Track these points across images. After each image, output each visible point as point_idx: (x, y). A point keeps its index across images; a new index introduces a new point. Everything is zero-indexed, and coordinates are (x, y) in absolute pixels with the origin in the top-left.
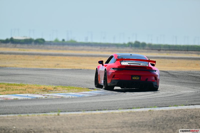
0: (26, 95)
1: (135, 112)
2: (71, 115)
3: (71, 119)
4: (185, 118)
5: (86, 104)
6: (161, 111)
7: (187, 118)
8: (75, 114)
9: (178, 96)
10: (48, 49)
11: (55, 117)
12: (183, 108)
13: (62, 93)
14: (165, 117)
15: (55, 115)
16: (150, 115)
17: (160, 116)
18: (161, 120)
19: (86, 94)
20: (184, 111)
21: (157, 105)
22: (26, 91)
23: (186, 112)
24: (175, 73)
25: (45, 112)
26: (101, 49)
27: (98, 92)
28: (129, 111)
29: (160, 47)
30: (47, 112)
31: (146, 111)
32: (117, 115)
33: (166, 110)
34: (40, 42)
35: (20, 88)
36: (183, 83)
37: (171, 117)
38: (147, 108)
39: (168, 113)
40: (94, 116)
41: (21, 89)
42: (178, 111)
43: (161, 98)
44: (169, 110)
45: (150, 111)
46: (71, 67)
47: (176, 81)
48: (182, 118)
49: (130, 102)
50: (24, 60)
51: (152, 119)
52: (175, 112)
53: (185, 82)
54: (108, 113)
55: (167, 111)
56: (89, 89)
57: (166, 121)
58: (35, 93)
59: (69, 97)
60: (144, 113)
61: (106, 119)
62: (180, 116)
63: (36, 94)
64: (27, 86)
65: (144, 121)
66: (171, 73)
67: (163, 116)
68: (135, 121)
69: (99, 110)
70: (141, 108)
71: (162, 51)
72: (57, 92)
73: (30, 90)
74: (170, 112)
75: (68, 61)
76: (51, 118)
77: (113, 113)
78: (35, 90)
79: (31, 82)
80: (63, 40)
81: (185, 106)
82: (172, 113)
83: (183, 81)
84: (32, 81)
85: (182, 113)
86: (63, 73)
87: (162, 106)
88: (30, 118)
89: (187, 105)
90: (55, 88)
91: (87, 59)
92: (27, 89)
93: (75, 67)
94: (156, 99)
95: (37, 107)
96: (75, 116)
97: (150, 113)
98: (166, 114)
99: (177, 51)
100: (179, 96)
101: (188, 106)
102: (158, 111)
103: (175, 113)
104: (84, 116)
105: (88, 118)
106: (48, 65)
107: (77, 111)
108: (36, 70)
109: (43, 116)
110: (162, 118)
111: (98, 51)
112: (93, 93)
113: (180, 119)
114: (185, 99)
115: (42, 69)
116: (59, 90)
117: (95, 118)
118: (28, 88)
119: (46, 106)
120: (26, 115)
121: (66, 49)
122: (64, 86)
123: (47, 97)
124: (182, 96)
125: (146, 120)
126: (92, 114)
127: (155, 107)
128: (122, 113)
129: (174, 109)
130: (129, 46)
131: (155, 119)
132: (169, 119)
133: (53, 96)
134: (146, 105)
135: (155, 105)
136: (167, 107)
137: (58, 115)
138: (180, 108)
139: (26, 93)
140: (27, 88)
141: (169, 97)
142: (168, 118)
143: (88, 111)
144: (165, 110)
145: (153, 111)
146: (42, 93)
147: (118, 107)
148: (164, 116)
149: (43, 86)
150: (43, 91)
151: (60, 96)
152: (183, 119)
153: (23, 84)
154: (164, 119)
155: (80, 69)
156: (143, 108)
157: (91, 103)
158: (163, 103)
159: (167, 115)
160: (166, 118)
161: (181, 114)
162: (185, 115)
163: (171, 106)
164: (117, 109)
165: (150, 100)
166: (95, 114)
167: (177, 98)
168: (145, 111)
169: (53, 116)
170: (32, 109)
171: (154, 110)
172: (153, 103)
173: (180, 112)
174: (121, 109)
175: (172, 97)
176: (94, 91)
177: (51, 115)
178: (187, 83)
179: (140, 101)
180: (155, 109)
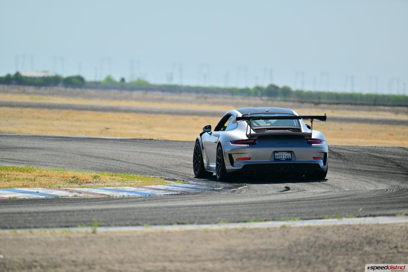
0: (35, 190)
1: (252, 229)
2: (120, 232)
3: (119, 241)
4: (356, 243)
5: (154, 210)
6: (305, 228)
7: (360, 244)
8: (129, 232)
9: (344, 198)
10: (90, 97)
11: (85, 237)
12: (351, 223)
13: (109, 188)
14: (314, 240)
15: (87, 233)
16: (284, 235)
17: (303, 238)
18: (306, 246)
19: (158, 191)
20: (354, 229)
21: (300, 214)
22: (36, 182)
23: (358, 232)
24: (342, 151)
25: (68, 227)
26: (197, 98)
27: (182, 187)
28: (239, 226)
29: (319, 98)
30: (72, 226)
31: (276, 228)
32: (216, 234)
33: (317, 226)
34: (75, 83)
35: (25, 175)
36: (358, 170)
37: (326, 240)
38: (278, 220)
39: (320, 232)
40: (167, 237)
41: (27, 179)
42: (341, 229)
43: (310, 201)
44: (324, 226)
45: (284, 227)
46: (132, 134)
47: (344, 166)
48: (348, 243)
49: (245, 208)
50: (39, 118)
51: (287, 244)
52: (336, 231)
53: (363, 169)
54: (196, 231)
55: (318, 229)
56: (166, 179)
57: (315, 247)
58: (54, 186)
59: (123, 196)
60: (271, 231)
61: (192, 242)
62: (345, 239)
63: (55, 189)
64: (38, 171)
65: (270, 247)
66: (334, 150)
67: (309, 239)
68: (252, 247)
69: (178, 224)
70: (265, 221)
71: (322, 106)
72: (100, 184)
73: (44, 180)
74: (324, 231)
75: (129, 123)
76: (78, 239)
77: (206, 231)
78: (53, 181)
79: (48, 164)
80: (123, 80)
81: (357, 219)
82: (329, 233)
83: (358, 167)
84: (49, 162)
85: (349, 233)
86: (114, 146)
87: (309, 217)
88: (35, 237)
89: (361, 217)
90: (95, 177)
91: (169, 119)
92: (38, 179)
93: (141, 135)
94: (299, 202)
95: (53, 215)
96: (128, 235)
97: (284, 231)
98: (317, 235)
99: (352, 107)
100: (347, 198)
101: (363, 219)
102: (301, 227)
103: (336, 233)
104: (146, 235)
105: (154, 239)
106: (87, 130)
107: (132, 225)
108: (60, 139)
109: (63, 233)
110: (308, 243)
111: (191, 102)
112: (172, 187)
113: (344, 244)
114: (357, 204)
115: (72, 138)
116: (104, 180)
117: (169, 240)
118: (41, 176)
119: (72, 213)
120: (27, 231)
121: (126, 98)
122: (114, 174)
123: (77, 194)
124: (354, 197)
125: (274, 246)
126: (163, 232)
127: (294, 220)
128: (226, 231)
129: (333, 224)
130: (256, 94)
131: (292, 244)
132: (323, 245)
133: (90, 193)
134: (277, 216)
135: (296, 214)
136: (320, 219)
137: (94, 232)
138: (345, 221)
139: (35, 186)
140: (39, 176)
141: (326, 200)
142: (320, 242)
143: (155, 224)
144: (314, 227)
145: (290, 228)
146: (67, 187)
147: (218, 218)
148: (312, 239)
149: (70, 173)
150: (71, 182)
151: (104, 195)
152: (350, 245)
153: (31, 167)
154: (311, 244)
155: (150, 139)
156: (269, 220)
157: (165, 209)
158: (312, 212)
159: (318, 237)
160: (315, 242)
161: (347, 235)
162: (354, 237)
163: (328, 218)
164: (216, 223)
165: (287, 204)
166: (169, 232)
167: (343, 201)
168: (273, 228)
169: (83, 235)
170: (41, 220)
171: (292, 226)
172: (292, 211)
173: (346, 230)
174: (225, 222)
175: (333, 199)
176: (176, 184)
177: (78, 232)
178: (366, 171)
179: (265, 205)
180: (294, 224)
